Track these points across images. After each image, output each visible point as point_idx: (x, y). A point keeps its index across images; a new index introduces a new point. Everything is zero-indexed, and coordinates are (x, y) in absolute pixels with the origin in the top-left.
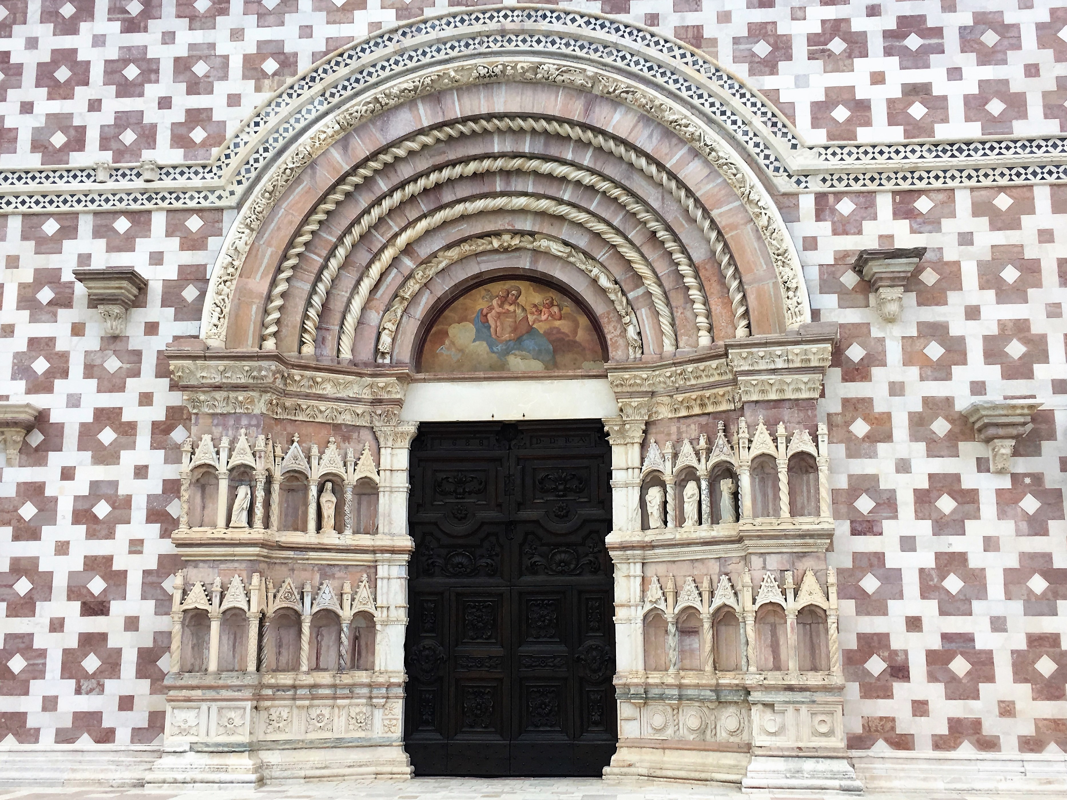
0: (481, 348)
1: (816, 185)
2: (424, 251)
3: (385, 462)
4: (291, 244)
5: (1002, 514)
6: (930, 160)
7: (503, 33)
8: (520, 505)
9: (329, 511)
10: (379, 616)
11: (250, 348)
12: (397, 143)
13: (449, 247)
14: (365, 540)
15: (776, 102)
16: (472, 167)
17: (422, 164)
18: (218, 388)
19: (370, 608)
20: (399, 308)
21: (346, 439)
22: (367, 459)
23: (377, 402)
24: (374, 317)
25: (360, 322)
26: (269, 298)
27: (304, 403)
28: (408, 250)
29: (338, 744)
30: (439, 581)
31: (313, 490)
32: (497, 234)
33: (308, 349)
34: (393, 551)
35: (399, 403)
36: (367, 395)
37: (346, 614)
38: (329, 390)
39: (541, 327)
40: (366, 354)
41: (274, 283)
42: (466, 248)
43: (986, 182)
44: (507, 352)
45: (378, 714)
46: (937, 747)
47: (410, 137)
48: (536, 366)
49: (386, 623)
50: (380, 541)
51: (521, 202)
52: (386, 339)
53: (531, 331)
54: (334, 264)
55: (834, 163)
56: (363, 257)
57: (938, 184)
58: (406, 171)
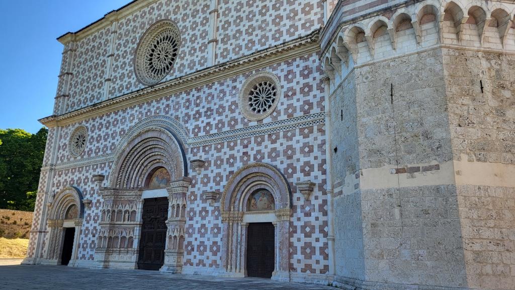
0: (157, 182)
1: (192, 146)
2: (145, 164)
3: (138, 207)
4: (121, 167)
5: (212, 215)
6: (209, 139)
7: (151, 121)
8: (157, 215)
9: (127, 217)
10: (134, 237)
11: (114, 187)
12: (136, 145)
13: (149, 163)
14: (132, 223)
15: (187, 129)
16: (148, 148)
17: (141, 148)
18: (107, 195)
19: (133, 236)
20: (143, 176)
21: (131, 203)
22: (134, 207)
23: (136, 195)
24: (137, 178)
25: (135, 179)
26: (118, 177)
27: (122, 197)
28: (142, 164)
29: (124, 262)
30: (146, 230)
31: (123, 213)
32: (156, 160)
33: (125, 186)
34: (137, 224)
35: (141, 195)
36: (134, 194)
37: (128, 237)
38: (127, 194)
39: (165, 178)
40: (136, 186)
41: (119, 174)
42: (152, 163)
43: (217, 142)
44: (160, 183)
45: (133, 256)
46: (196, 266)
47: (138, 144)
48: (164, 185)
49: (135, 238)
50: (135, 223)
51: (156, 153)
52: (140, 183)
53: (164, 178)
54: (129, 169)
55: (194, 141)
56: (134, 167)
57: (210, 144)
58: (139, 150)
